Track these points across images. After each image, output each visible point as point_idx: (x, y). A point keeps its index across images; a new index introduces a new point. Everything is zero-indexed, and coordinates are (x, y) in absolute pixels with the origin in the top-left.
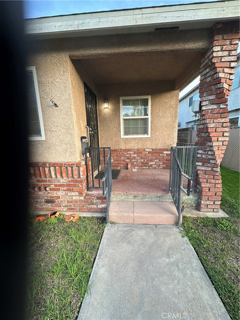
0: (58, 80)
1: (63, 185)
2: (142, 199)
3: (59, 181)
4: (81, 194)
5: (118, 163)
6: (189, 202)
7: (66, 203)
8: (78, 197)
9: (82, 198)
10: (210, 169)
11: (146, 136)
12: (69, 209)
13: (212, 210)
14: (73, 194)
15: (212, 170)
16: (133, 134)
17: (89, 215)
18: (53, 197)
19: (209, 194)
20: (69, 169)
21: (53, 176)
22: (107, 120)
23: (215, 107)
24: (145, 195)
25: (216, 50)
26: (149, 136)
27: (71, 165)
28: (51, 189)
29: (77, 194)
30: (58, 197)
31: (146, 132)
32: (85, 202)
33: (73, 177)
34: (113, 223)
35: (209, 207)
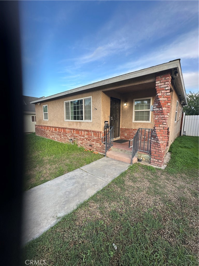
0: (98, 100)
1: (95, 140)
2: (124, 152)
3: (94, 138)
4: (100, 145)
5: (129, 137)
6: (147, 158)
7: (95, 147)
8: (99, 146)
9: (101, 146)
10: (156, 141)
11: (148, 122)
12: (96, 150)
13: (157, 165)
14: (98, 144)
15: (157, 142)
16: (140, 120)
17: (102, 154)
18: (91, 144)
19: (155, 155)
20: (98, 133)
21: (93, 136)
22: (126, 112)
23: (158, 109)
24: (126, 150)
25: (157, 83)
26: (150, 122)
27: (98, 132)
28: (91, 141)
29: (99, 144)
30: (93, 145)
31: (148, 120)
32: (102, 148)
33: (99, 137)
34: (107, 157)
35: (155, 162)
